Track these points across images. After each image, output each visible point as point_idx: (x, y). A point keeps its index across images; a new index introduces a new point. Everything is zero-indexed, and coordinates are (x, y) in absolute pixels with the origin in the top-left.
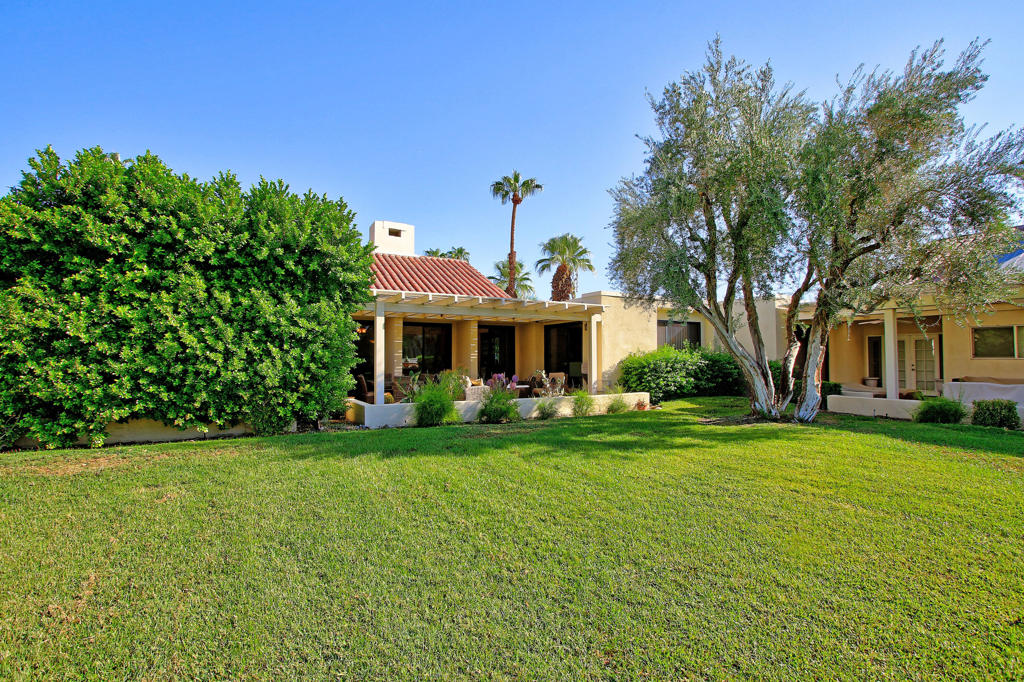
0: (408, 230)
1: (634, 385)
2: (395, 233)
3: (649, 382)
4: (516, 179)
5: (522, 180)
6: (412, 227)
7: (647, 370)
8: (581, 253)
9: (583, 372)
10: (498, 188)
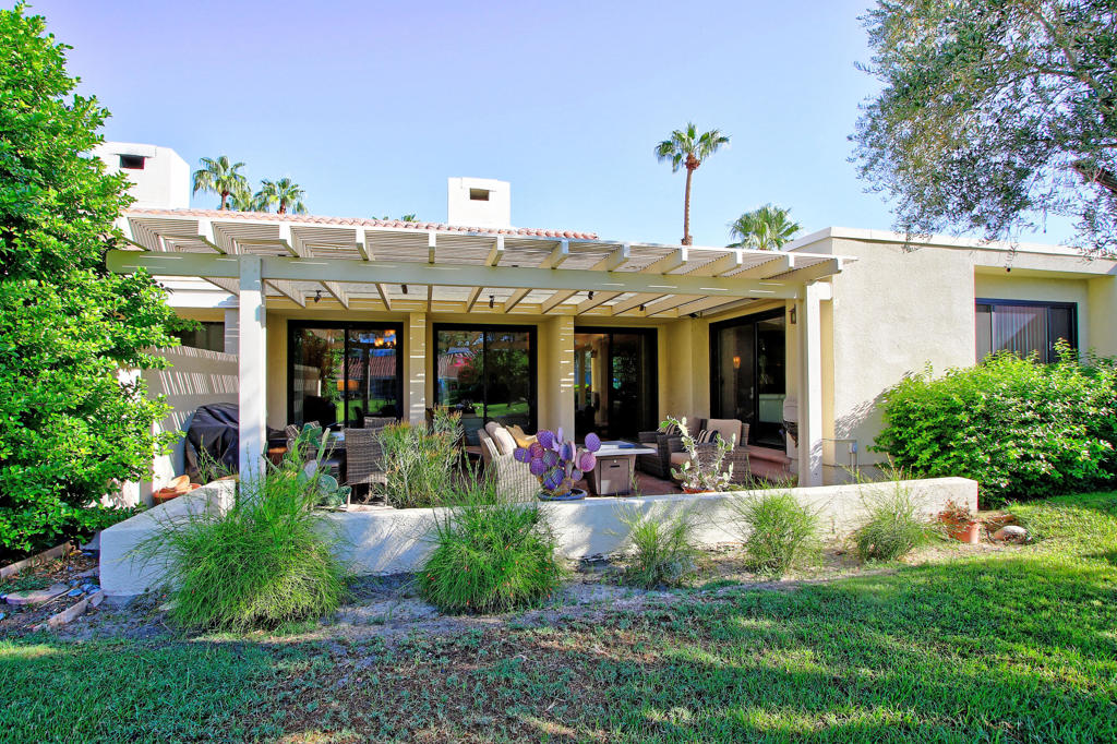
0: (500, 190)
1: (926, 455)
2: (480, 195)
3: (968, 448)
4: (691, 133)
5: (698, 134)
6: (506, 185)
7: (963, 417)
8: (789, 232)
9: (787, 417)
10: (665, 148)
